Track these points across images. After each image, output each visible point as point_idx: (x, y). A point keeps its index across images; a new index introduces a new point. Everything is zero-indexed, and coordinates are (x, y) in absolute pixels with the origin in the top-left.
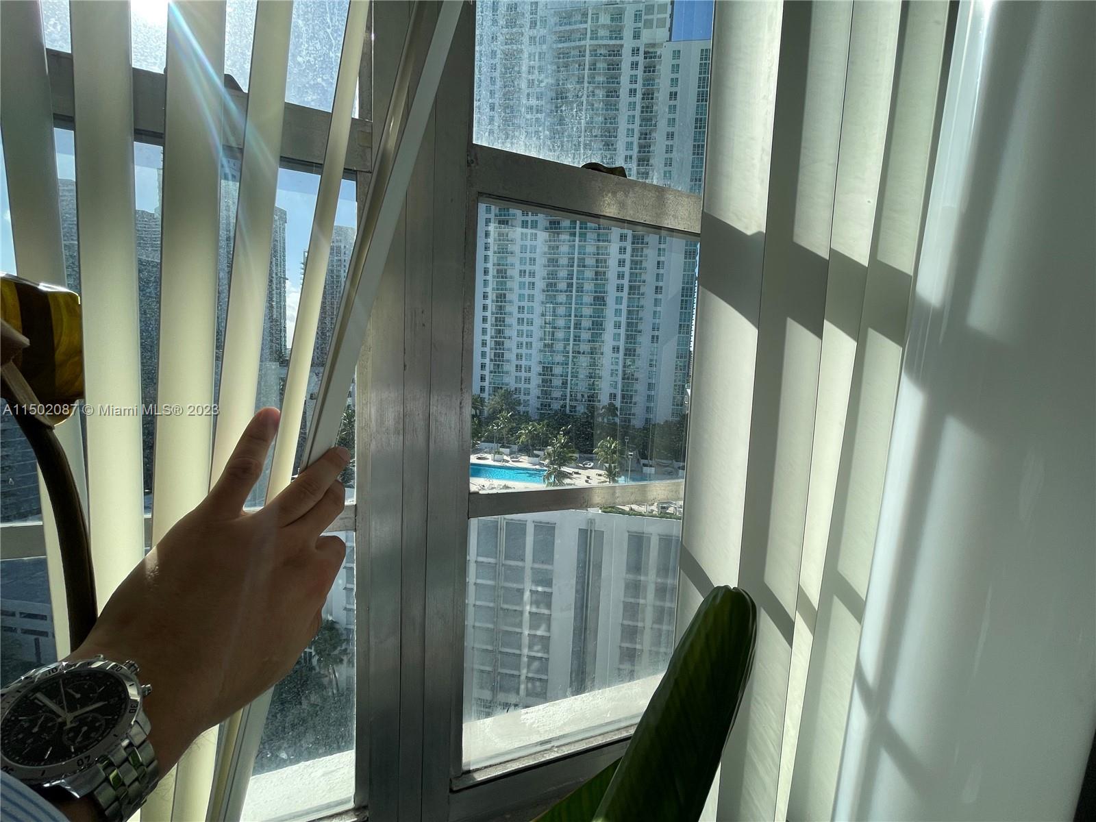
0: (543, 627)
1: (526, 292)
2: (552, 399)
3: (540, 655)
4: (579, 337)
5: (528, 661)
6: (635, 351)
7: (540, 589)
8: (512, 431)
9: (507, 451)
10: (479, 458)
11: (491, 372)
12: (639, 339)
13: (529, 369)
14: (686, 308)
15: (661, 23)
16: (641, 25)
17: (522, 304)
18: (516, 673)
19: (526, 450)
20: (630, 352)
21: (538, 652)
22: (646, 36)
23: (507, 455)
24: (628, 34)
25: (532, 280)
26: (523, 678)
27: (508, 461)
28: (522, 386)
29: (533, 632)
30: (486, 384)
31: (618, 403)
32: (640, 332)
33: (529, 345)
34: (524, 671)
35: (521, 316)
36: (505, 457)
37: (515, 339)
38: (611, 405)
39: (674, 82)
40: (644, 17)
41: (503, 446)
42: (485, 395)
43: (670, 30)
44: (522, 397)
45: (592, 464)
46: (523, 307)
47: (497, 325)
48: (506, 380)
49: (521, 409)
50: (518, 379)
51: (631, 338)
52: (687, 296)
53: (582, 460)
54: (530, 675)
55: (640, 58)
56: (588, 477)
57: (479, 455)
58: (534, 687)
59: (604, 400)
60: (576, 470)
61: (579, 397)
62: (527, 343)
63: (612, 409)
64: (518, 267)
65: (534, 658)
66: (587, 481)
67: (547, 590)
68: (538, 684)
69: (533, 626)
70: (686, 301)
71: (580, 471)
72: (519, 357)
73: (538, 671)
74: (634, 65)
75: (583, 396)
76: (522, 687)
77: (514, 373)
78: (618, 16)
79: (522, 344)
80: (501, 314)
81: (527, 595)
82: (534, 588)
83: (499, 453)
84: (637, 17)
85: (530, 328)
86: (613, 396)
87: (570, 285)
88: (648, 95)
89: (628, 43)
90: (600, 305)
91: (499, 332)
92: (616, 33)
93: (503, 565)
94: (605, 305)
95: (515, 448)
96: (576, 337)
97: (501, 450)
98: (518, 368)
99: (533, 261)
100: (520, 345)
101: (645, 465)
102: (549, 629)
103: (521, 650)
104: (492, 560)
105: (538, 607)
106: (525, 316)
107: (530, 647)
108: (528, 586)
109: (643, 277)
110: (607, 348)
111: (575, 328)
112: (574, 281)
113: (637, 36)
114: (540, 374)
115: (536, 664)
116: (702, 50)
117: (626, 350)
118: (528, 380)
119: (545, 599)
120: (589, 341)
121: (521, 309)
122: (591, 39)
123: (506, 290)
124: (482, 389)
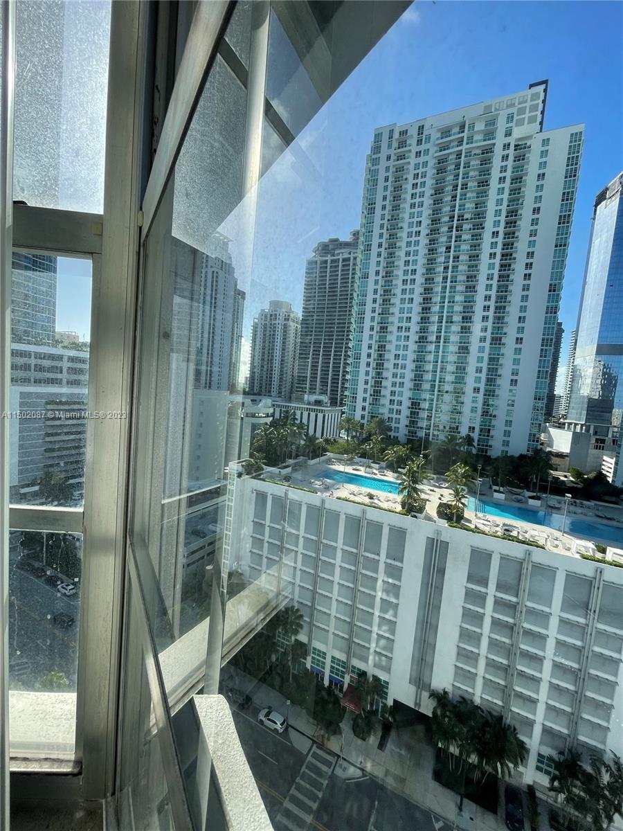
0: (391, 612)
1: (402, 343)
2: (418, 428)
3: (387, 635)
4: (444, 379)
5: (377, 638)
6: (494, 391)
7: (390, 581)
8: (383, 450)
9: (377, 466)
10: (354, 469)
11: (370, 404)
12: (499, 382)
13: (400, 403)
14: (545, 356)
15: (532, 120)
16: (513, 124)
17: (398, 352)
18: (367, 645)
19: (392, 467)
20: (490, 393)
21: (385, 631)
22: (518, 132)
23: (376, 469)
24: (500, 134)
25: (407, 334)
26: (372, 650)
27: (376, 474)
28: (394, 416)
29: (382, 615)
30: (366, 413)
31: (475, 435)
32: (500, 376)
33: (402, 384)
34: (373, 645)
35: (396, 362)
36: (375, 471)
37: (391, 379)
38: (468, 436)
39: (543, 165)
40: (516, 118)
41: (374, 462)
42: (365, 421)
43: (541, 123)
44: (393, 425)
45: (447, 485)
46: (399, 355)
47: (377, 369)
48: (381, 411)
49: (392, 434)
50: (391, 411)
51: (490, 381)
52: (547, 346)
53: (438, 480)
54: (378, 650)
55: (511, 152)
56: (442, 495)
57: (354, 467)
58: (380, 659)
59: (464, 431)
60: (432, 488)
61: (441, 427)
62: (400, 383)
63: (469, 440)
64: (397, 324)
65: (382, 637)
66: (440, 499)
67: (397, 583)
68: (384, 658)
69: (383, 610)
70: (546, 350)
71: (435, 489)
72: (393, 393)
73: (384, 648)
74: (505, 158)
75: (444, 427)
76: (371, 658)
77: (388, 406)
78: (492, 123)
79: (396, 383)
80: (381, 360)
81: (380, 583)
82: (386, 579)
83: (370, 467)
84: (510, 118)
85: (403, 371)
86: (472, 429)
87: (438, 338)
88: (518, 179)
89: (500, 140)
90: (464, 353)
91: (378, 374)
92: (490, 134)
93: (362, 555)
94: (468, 353)
95: (384, 464)
96: (441, 379)
97: (372, 465)
98: (392, 402)
99: (409, 319)
100: (394, 384)
101: (495, 491)
102: (395, 615)
103: (372, 627)
104: (354, 551)
105: (388, 595)
106: (400, 362)
107: (380, 626)
108: (381, 576)
109: (505, 330)
110: (469, 389)
111: (441, 372)
112: (443, 334)
113: (508, 133)
114: (409, 408)
115: (383, 642)
116: (572, 135)
117: (486, 391)
118: (399, 412)
119: (395, 590)
120: (453, 383)
121: (397, 356)
122: (467, 143)
123: (386, 342)
124: (363, 417)
